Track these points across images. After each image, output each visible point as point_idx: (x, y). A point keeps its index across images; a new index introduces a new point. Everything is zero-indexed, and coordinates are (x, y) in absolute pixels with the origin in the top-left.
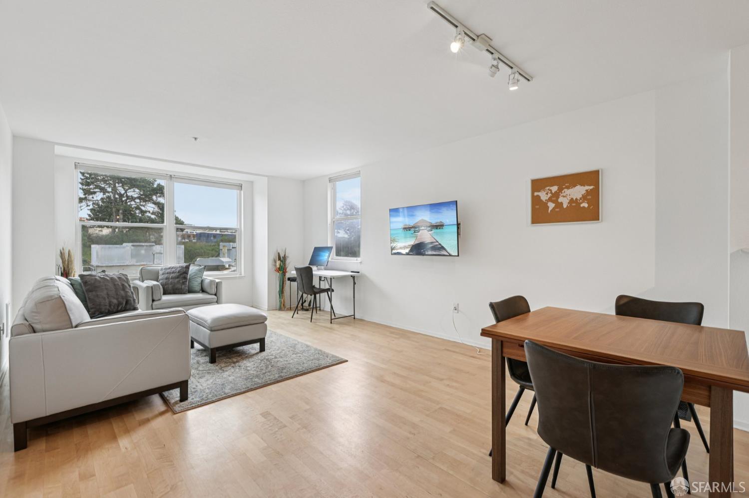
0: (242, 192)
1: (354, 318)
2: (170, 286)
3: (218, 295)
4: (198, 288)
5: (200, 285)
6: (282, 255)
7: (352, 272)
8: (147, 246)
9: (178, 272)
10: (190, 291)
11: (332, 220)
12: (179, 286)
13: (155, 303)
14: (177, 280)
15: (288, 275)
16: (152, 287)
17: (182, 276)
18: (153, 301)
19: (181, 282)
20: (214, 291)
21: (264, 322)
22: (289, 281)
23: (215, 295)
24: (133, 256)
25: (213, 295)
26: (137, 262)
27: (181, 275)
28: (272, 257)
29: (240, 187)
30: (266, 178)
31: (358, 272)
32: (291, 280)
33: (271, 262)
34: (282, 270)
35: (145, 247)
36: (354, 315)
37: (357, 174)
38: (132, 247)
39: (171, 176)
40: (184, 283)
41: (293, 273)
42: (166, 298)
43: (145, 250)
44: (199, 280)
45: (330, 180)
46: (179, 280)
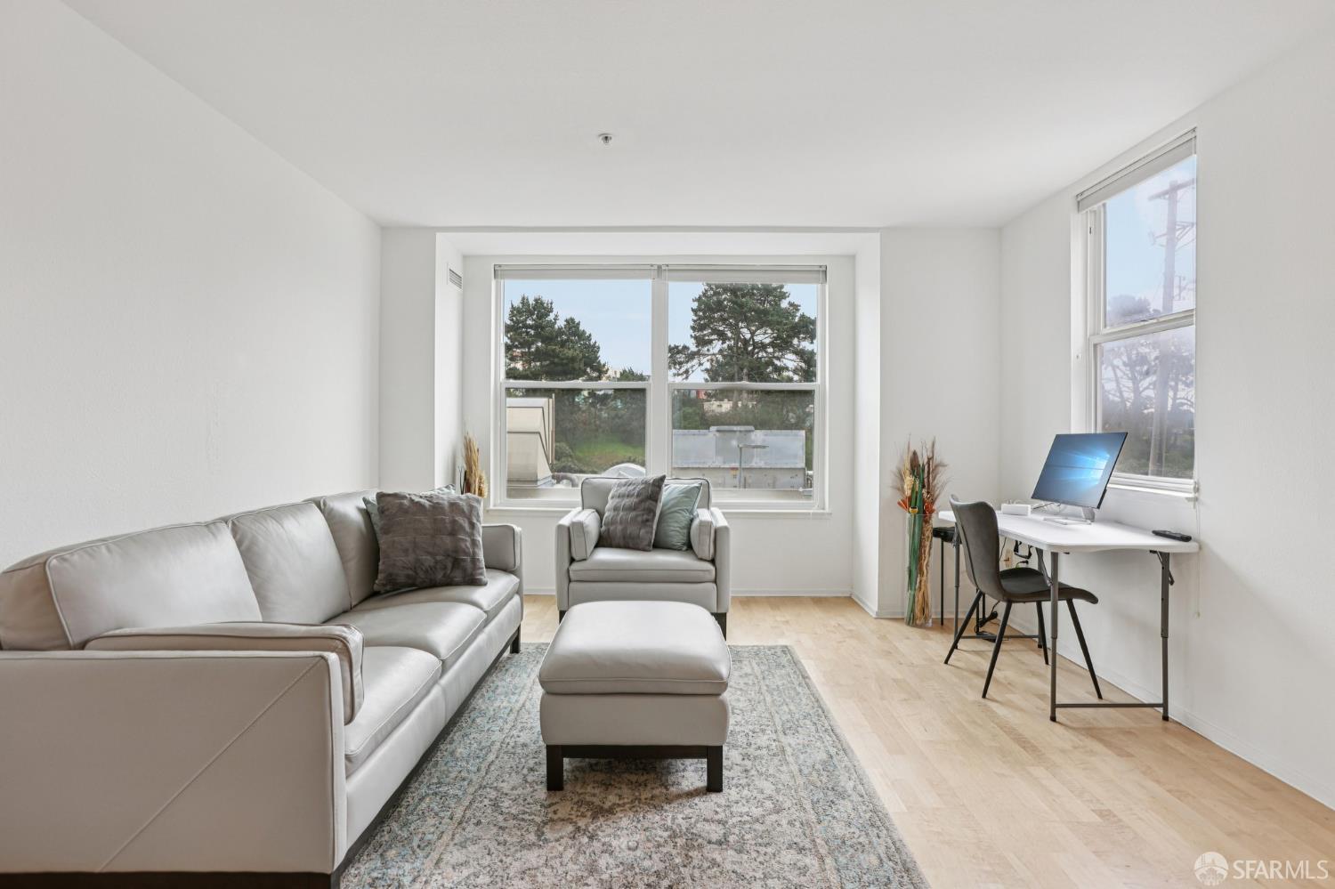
0: (827, 286)
1: (1166, 718)
2: (620, 528)
3: (717, 562)
4: (677, 538)
5: (685, 531)
6: (922, 460)
7: (1158, 534)
8: (740, 431)
9: (637, 496)
10: (659, 545)
11: (1087, 340)
12: (632, 530)
13: (575, 566)
14: (632, 514)
15: (935, 523)
16: (569, 529)
17: (643, 506)
18: (572, 560)
19: (640, 519)
20: (707, 551)
21: (719, 695)
22: (939, 540)
23: (713, 561)
24: (718, 452)
25: (705, 560)
26: (724, 463)
27: (641, 501)
28: (893, 466)
29: (821, 275)
30: (877, 236)
31: (1187, 539)
32: (944, 534)
33: (890, 480)
34: (920, 503)
35: (738, 433)
36: (1165, 705)
37: (1185, 146)
38: (718, 434)
39: (659, 267)
40: (646, 522)
41: (945, 516)
42: (606, 555)
43: (738, 439)
44: (686, 516)
45: (1081, 202)
46: (637, 516)
